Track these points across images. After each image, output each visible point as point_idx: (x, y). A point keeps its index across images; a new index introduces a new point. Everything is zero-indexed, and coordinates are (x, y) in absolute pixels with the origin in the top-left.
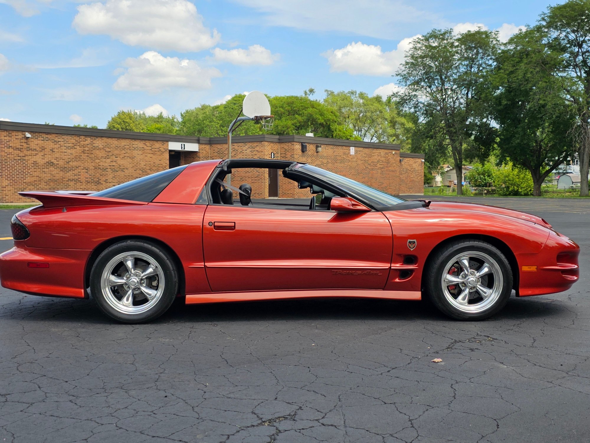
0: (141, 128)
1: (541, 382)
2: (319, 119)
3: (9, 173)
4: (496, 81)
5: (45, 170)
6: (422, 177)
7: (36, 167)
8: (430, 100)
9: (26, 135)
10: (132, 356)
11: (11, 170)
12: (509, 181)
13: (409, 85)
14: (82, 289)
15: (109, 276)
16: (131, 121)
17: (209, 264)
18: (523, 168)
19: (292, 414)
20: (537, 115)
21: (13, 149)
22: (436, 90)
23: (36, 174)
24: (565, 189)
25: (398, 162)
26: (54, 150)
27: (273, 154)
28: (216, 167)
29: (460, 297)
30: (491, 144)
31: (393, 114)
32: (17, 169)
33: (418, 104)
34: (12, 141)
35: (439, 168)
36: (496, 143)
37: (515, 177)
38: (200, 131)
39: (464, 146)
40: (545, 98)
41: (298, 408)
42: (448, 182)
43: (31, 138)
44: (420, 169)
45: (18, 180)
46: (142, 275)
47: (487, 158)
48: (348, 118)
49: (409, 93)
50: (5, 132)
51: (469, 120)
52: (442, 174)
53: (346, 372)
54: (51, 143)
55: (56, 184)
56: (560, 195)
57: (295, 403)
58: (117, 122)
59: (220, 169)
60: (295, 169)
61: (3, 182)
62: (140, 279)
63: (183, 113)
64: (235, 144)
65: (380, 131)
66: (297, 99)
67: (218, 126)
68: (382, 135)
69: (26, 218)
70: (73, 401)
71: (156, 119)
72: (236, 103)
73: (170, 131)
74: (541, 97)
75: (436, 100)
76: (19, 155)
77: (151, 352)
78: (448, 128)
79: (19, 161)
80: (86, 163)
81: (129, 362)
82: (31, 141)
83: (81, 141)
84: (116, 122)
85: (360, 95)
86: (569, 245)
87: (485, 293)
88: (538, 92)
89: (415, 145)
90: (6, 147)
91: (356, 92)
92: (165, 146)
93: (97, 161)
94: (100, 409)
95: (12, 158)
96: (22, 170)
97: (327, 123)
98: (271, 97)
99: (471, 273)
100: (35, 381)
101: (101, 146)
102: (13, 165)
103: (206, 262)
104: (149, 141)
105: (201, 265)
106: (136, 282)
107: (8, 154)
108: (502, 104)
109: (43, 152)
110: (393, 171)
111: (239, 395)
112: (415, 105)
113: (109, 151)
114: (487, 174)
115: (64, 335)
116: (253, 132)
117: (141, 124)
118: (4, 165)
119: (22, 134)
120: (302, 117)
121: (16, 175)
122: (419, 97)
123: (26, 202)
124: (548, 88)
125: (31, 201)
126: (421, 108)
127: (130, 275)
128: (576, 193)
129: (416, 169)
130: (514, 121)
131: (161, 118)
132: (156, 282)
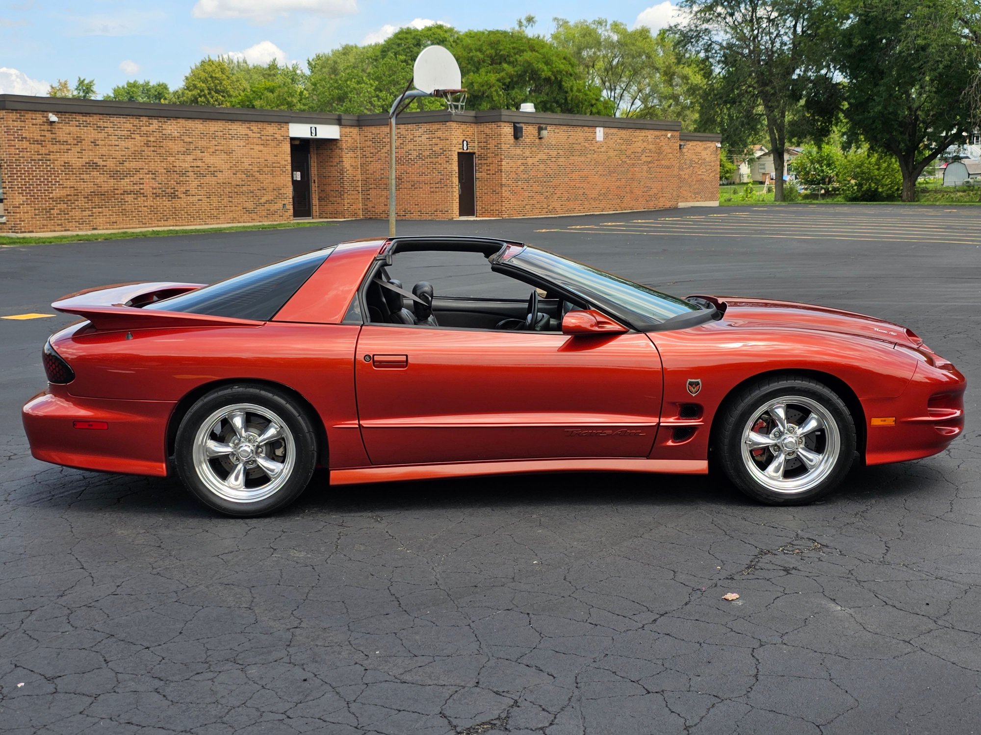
0: (241, 87)
1: (894, 641)
2: (543, 71)
3: (23, 183)
4: (845, 5)
5: (85, 176)
6: (716, 174)
7: (69, 171)
8: (732, 38)
9: (49, 117)
10: (247, 590)
11: (27, 178)
12: (863, 174)
13: (697, 12)
14: (162, 462)
15: (206, 442)
16: (224, 77)
17: (366, 423)
18: (886, 153)
19: (503, 715)
20: (913, 64)
21: (28, 143)
22: (743, 21)
23: (68, 184)
24: (955, 186)
25: (676, 151)
26: (97, 142)
27: (465, 142)
28: (375, 259)
29: (771, 468)
30: (833, 113)
31: (669, 60)
32: (37, 176)
33: (711, 44)
34: (27, 128)
35: (745, 151)
36: (842, 110)
37: (873, 166)
38: (341, 99)
39: (789, 117)
40: (926, 35)
41: (511, 702)
42: (761, 175)
43: (58, 123)
44: (713, 159)
45: (39, 194)
46: (259, 439)
47: (826, 136)
48: (593, 67)
49: (696, 27)
50: (14, 114)
51: (798, 71)
52: (751, 161)
53: (587, 625)
54: (92, 131)
55: (104, 200)
56: (948, 196)
57: (508, 692)
58: (200, 78)
59: (380, 262)
60: (505, 262)
61: (15, 199)
62: (255, 447)
63: (311, 60)
64: (402, 126)
65: (648, 90)
66: (505, 37)
67: (371, 90)
68: (650, 96)
69: (68, 348)
70: (161, 691)
71: (266, 70)
72: (401, 44)
73: (291, 93)
74: (919, 33)
75: (742, 38)
76: (39, 152)
77: (278, 582)
78: (762, 86)
79: (41, 162)
80: (153, 163)
81: (244, 605)
82: (58, 128)
83: (143, 126)
84: (198, 78)
85: (614, 27)
86: (948, 380)
87: (811, 460)
88: (916, 24)
89: (706, 117)
90: (16, 140)
91: (606, 22)
92: (283, 132)
93: (171, 159)
94: (204, 708)
95: (27, 157)
96: (46, 177)
97: (556, 78)
98: (460, 32)
99: (788, 430)
100: (97, 648)
101: (176, 133)
102: (30, 170)
103: (362, 420)
104: (256, 124)
105: (353, 424)
106: (249, 451)
107: (21, 151)
108: (854, 44)
109: (79, 146)
110: (668, 167)
111: (420, 676)
112: (706, 47)
113: (190, 143)
114: (825, 162)
115: (138, 545)
116: (431, 100)
117: (240, 82)
118: (15, 170)
119: (43, 117)
120: (514, 67)
121: (35, 186)
122: (712, 33)
123: (55, 231)
124: (933, 17)
125: (63, 229)
126: (716, 51)
127: (240, 440)
128: (974, 192)
129: (707, 160)
130: (872, 73)
131: (274, 69)
132: (281, 449)
